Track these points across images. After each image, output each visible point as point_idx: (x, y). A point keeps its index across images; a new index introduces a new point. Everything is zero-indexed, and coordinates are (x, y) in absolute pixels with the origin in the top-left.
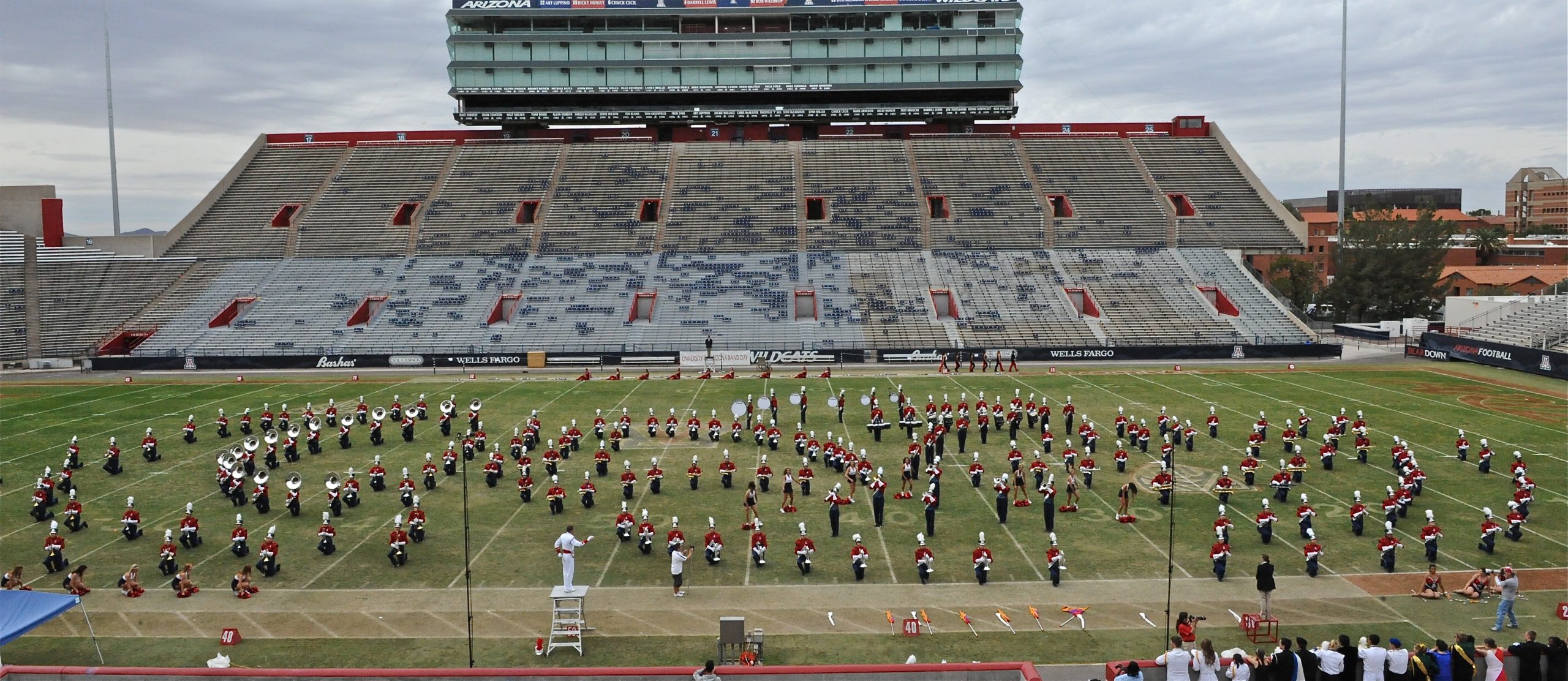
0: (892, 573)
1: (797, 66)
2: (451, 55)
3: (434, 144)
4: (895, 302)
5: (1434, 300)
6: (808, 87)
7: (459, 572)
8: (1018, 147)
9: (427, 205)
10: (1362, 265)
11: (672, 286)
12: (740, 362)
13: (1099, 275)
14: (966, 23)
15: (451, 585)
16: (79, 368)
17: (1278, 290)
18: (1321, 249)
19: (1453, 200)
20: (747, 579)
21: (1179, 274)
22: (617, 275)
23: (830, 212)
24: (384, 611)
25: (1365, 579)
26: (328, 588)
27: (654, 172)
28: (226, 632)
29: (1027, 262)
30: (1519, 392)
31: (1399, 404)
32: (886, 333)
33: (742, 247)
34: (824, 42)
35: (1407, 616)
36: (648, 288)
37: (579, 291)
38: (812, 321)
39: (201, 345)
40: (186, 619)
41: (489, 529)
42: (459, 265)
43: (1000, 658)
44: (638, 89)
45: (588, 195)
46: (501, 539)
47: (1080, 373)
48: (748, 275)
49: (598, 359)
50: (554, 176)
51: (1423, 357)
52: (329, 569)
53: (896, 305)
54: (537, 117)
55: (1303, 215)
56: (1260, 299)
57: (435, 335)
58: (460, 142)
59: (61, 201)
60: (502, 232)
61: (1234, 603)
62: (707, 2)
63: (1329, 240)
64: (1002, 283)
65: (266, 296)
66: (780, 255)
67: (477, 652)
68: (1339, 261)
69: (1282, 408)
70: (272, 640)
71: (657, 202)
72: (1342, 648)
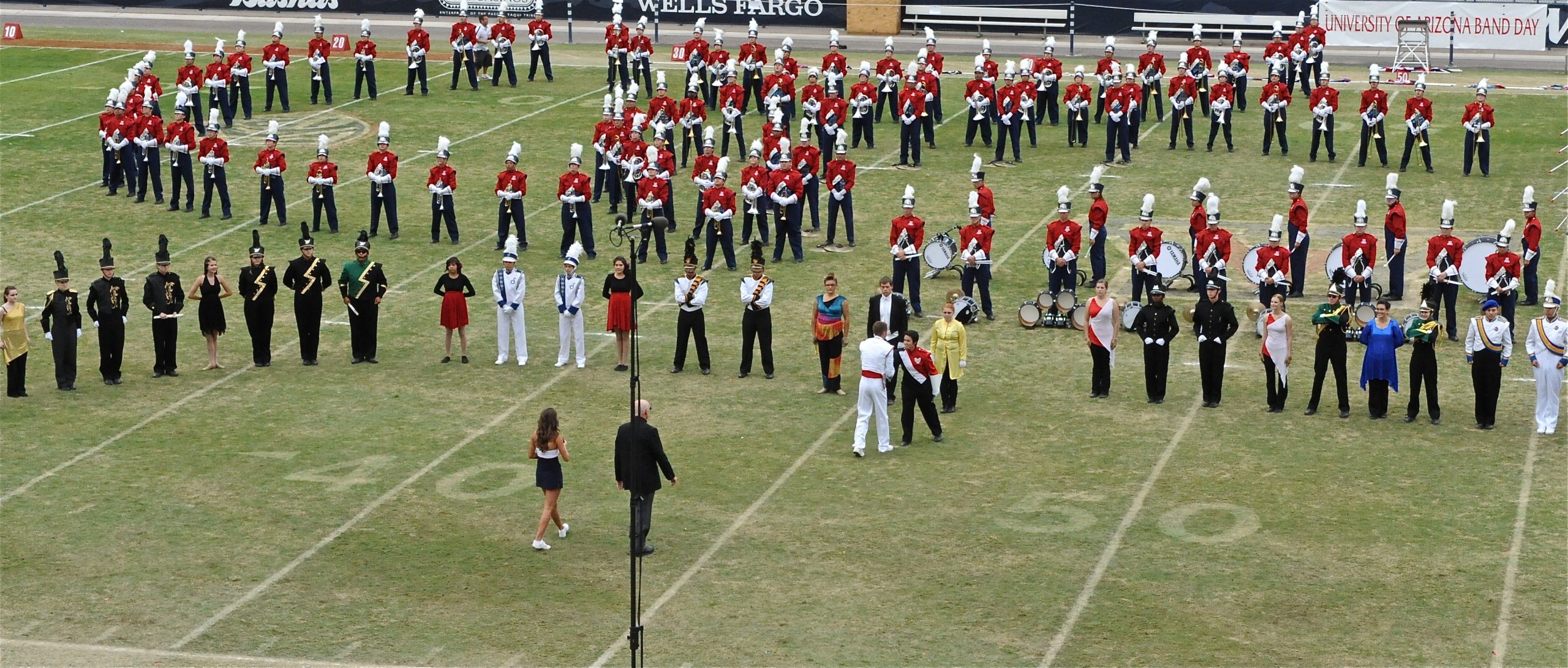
12: (1511, 42)
26: (241, 652)
41: (709, 511)
46: (741, 544)
49: (1062, 14)
52: (250, 595)
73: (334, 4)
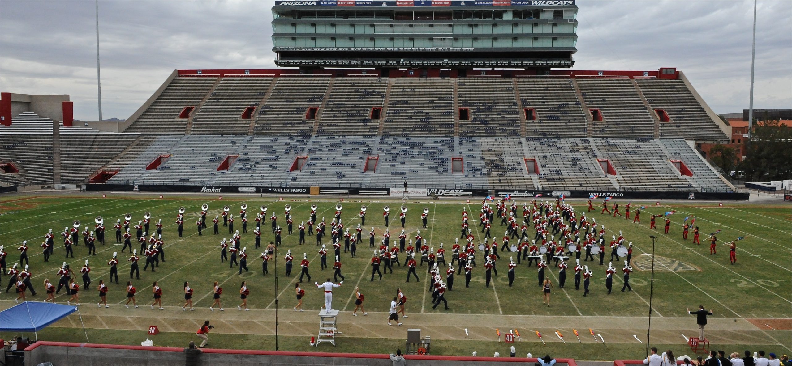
0: (500, 309)
1: (456, 38)
2: (273, 29)
3: (265, 76)
4: (505, 165)
6: (461, 50)
7: (272, 300)
8: (574, 83)
9: (260, 110)
10: (761, 150)
11: (387, 154)
12: (422, 195)
13: (616, 153)
14: (548, 16)
15: (267, 308)
16: (80, 189)
17: (714, 163)
18: (739, 141)
20: (423, 309)
21: (660, 153)
22: (358, 147)
23: (472, 116)
24: (233, 320)
25: (758, 321)
26: (204, 307)
27: (379, 93)
28: (151, 328)
29: (577, 145)
31: (780, 227)
32: (500, 181)
33: (425, 133)
34: (471, 25)
35: (780, 342)
36: (374, 154)
37: (338, 155)
38: (461, 174)
39: (141, 179)
40: (131, 320)
42: (276, 140)
44: (372, 49)
45: (344, 104)
48: (427, 149)
50: (326, 94)
53: (506, 166)
54: (318, 63)
55: (729, 122)
56: (705, 168)
57: (263, 176)
58: (278, 76)
59: (72, 103)
60: (298, 123)
61: (685, 331)
62: (409, 4)
63: (744, 136)
64: (564, 156)
65: (175, 154)
66: (444, 139)
67: (280, 342)
68: (749, 148)
69: (715, 227)
70: (175, 333)
71: (380, 109)
72: (745, 357)
73: (220, 191)
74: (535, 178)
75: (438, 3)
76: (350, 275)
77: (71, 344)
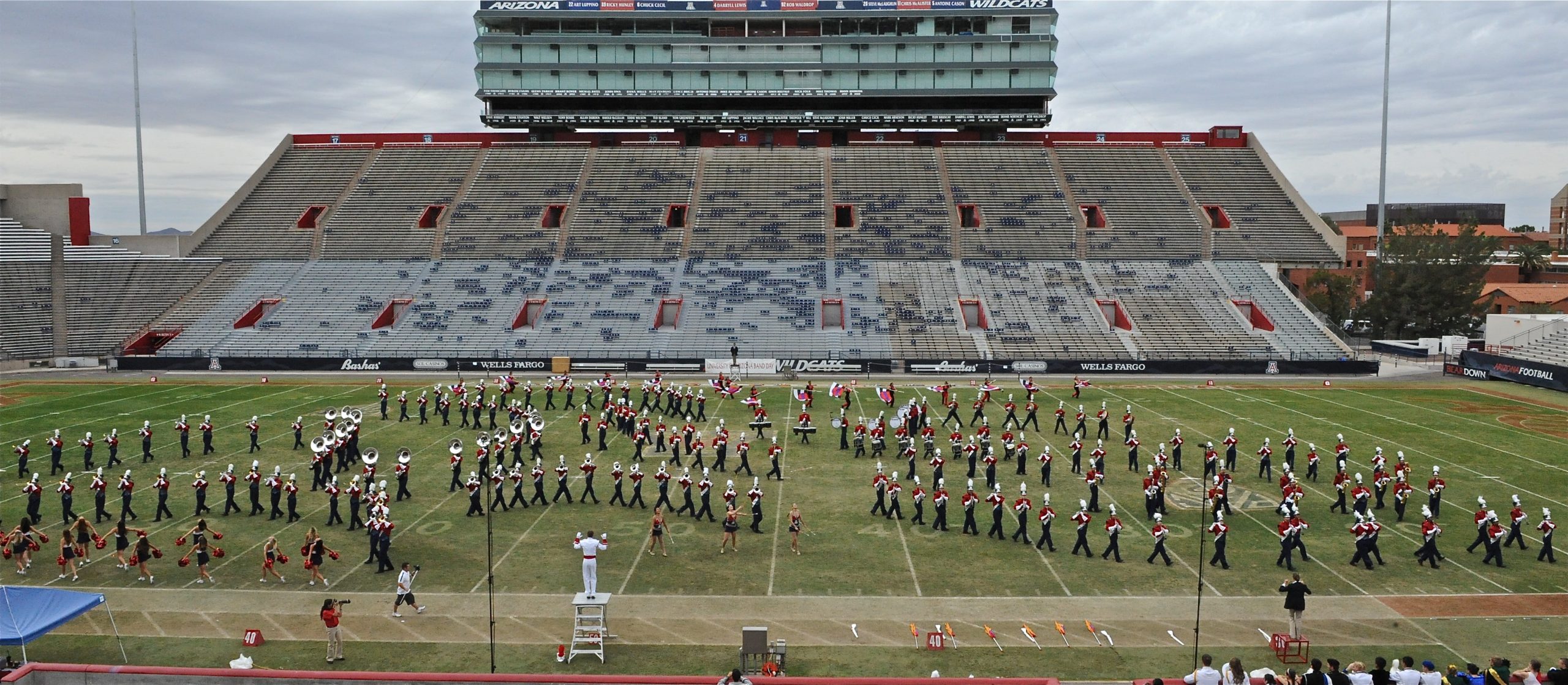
0: (917, 587)
1: (828, 71)
2: (477, 54)
3: (461, 146)
4: (923, 311)
5: (1476, 318)
6: (838, 93)
7: (482, 576)
8: (1051, 156)
9: (453, 210)
10: (1402, 279)
11: (698, 293)
12: (766, 371)
13: (1132, 288)
14: (1001, 29)
15: (473, 591)
16: (105, 367)
17: (1314, 304)
18: (1359, 264)
19: (1497, 217)
20: (770, 589)
21: (1214, 287)
22: (642, 281)
23: (859, 220)
25: (1399, 601)
26: (350, 591)
27: (682, 177)
28: (249, 633)
29: (1059, 273)
30: (1561, 413)
31: (1437, 423)
32: (914, 343)
33: (769, 254)
34: (855, 47)
35: (1441, 639)
36: (674, 294)
37: (604, 297)
38: (839, 330)
39: (226, 346)
40: (209, 619)
41: (510, 534)
42: (484, 269)
43: (1026, 673)
44: (666, 93)
45: (614, 199)
46: (523, 545)
47: (1111, 387)
48: (775, 283)
49: (623, 365)
50: (580, 180)
51: (1462, 375)
52: (352, 572)
53: (925, 315)
54: (564, 120)
55: (1341, 228)
56: (1296, 314)
57: (460, 339)
58: (486, 145)
59: (88, 199)
60: (527, 236)
61: (1263, 622)
62: (737, 6)
63: (1368, 255)
64: (1033, 294)
65: (291, 297)
66: (808, 263)
67: (497, 657)
68: (1378, 276)
69: (1317, 426)
70: (294, 642)
71: (684, 207)
72: (1375, 668)
73: (377, 368)
74: (979, 335)
75: (793, 5)
76: (630, 525)
77: (92, 667)
